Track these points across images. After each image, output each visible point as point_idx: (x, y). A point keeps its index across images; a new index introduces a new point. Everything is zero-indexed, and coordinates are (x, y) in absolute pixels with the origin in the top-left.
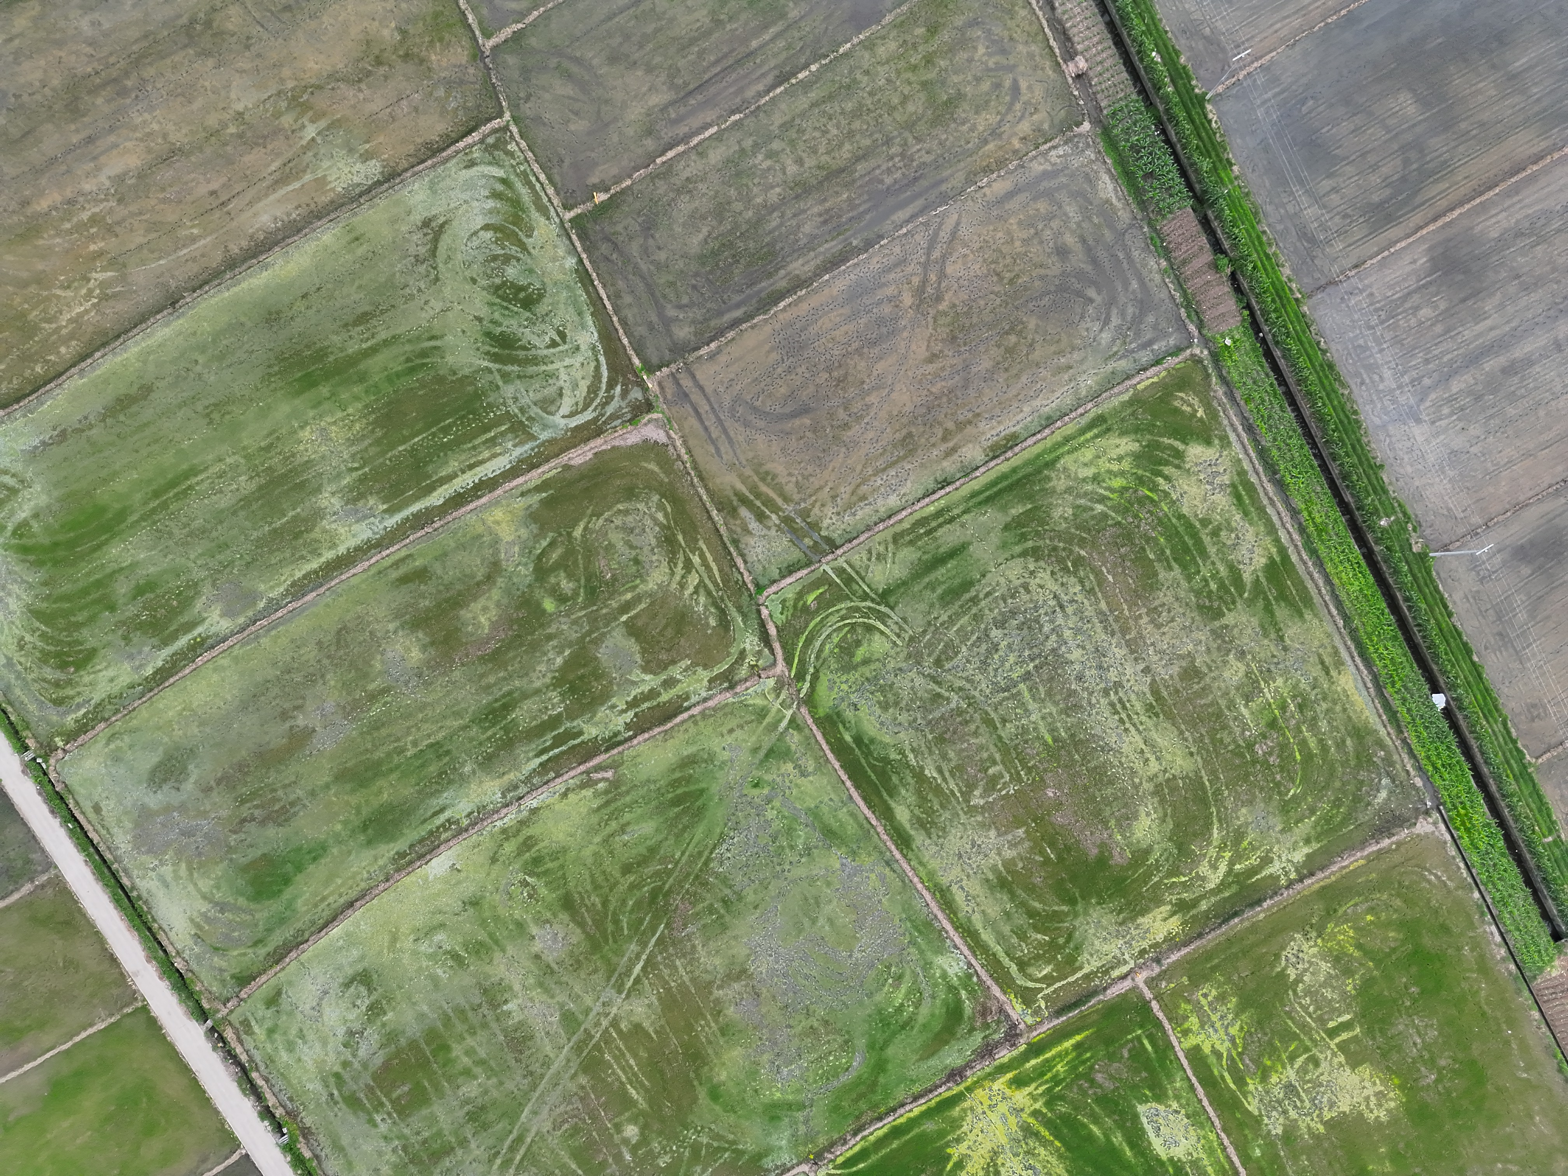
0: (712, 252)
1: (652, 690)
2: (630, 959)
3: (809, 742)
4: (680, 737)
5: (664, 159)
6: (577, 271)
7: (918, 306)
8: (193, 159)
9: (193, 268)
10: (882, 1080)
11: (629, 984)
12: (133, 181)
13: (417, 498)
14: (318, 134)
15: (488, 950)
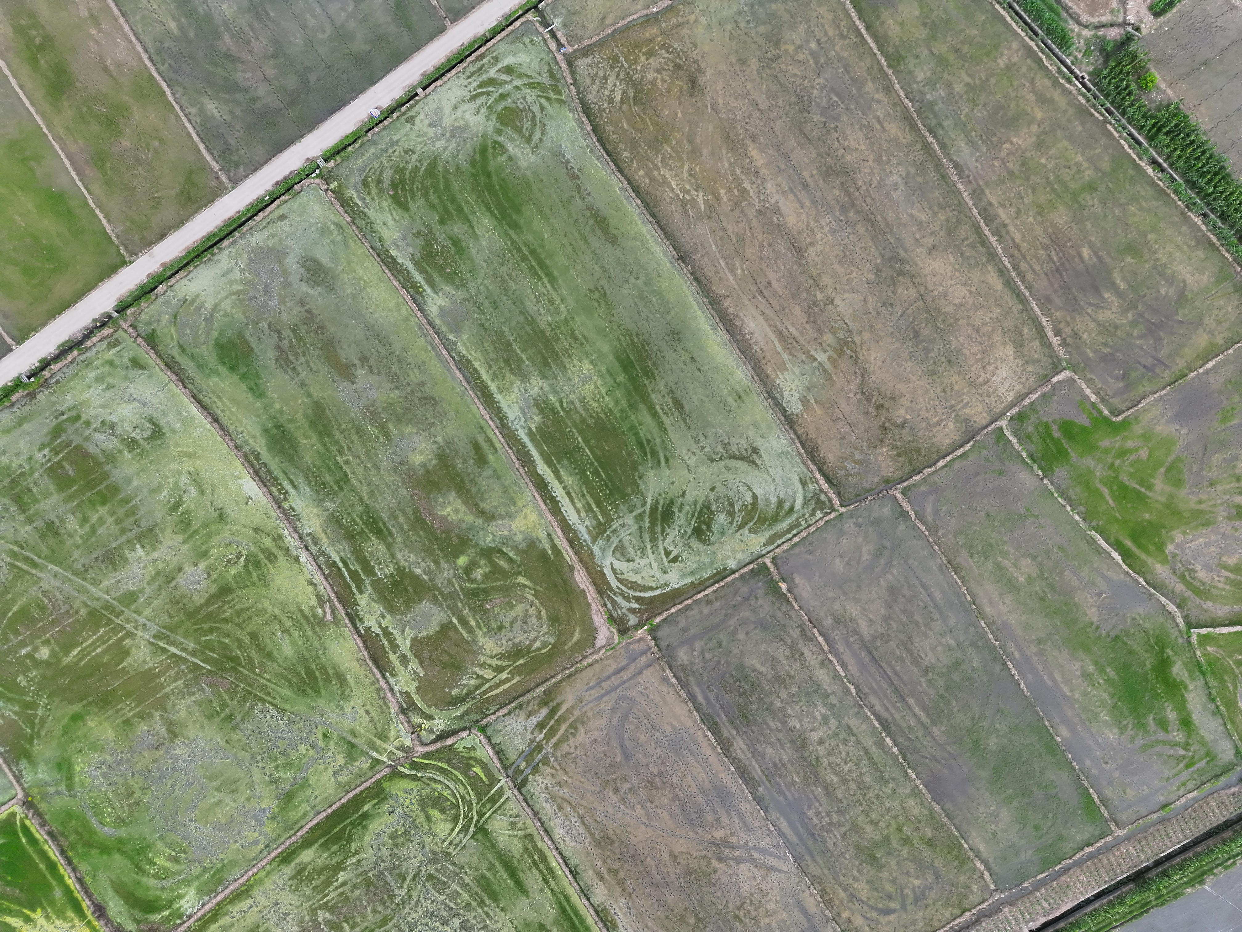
0: (747, 676)
1: (398, 646)
2: (182, 643)
3: (361, 776)
4: (361, 672)
5: (817, 635)
6: (725, 569)
7: (714, 843)
8: (795, 267)
9: (710, 272)
10: (94, 852)
11: (161, 644)
12: (776, 221)
13: (542, 453)
14: (820, 363)
15: (185, 530)
